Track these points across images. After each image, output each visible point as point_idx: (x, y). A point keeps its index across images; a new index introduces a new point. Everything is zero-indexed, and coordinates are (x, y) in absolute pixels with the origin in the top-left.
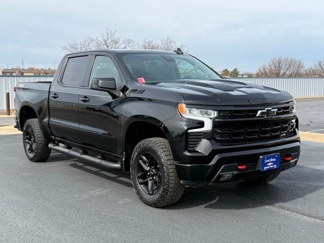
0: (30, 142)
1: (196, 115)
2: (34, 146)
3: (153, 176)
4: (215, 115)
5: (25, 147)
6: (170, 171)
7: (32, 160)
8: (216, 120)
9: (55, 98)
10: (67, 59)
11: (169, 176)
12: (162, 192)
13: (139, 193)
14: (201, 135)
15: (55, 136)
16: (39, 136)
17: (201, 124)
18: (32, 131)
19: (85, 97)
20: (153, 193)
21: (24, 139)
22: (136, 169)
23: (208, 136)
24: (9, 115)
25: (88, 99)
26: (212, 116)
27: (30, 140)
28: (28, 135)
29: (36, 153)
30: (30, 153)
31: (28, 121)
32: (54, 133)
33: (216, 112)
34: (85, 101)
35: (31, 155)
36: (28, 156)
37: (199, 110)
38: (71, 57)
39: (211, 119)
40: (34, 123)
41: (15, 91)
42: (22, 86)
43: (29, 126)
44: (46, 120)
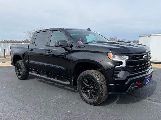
0: (19, 71)
1: (117, 58)
2: (21, 73)
3: (91, 89)
4: (127, 59)
5: (16, 73)
6: (103, 88)
7: (20, 79)
8: (128, 61)
9: (32, 51)
10: (37, 33)
11: (102, 90)
12: (98, 98)
13: (82, 98)
14: (120, 69)
15: (32, 69)
16: (23, 68)
17: (121, 63)
18: (20, 66)
19: (49, 50)
20: (92, 98)
21: (16, 70)
22: (81, 86)
23: (124, 69)
24: (5, 57)
25: (51, 52)
26: (126, 59)
27: (18, 70)
28: (18, 68)
29: (22, 76)
30: (19, 76)
31: (18, 61)
32: (31, 67)
33: (128, 57)
34: (49, 53)
35: (20, 77)
36: (18, 77)
37: (119, 56)
38: (39, 32)
39: (125, 60)
40: (21, 63)
41: (10, 48)
42: (14, 46)
43: (18, 64)
44: (27, 61)
